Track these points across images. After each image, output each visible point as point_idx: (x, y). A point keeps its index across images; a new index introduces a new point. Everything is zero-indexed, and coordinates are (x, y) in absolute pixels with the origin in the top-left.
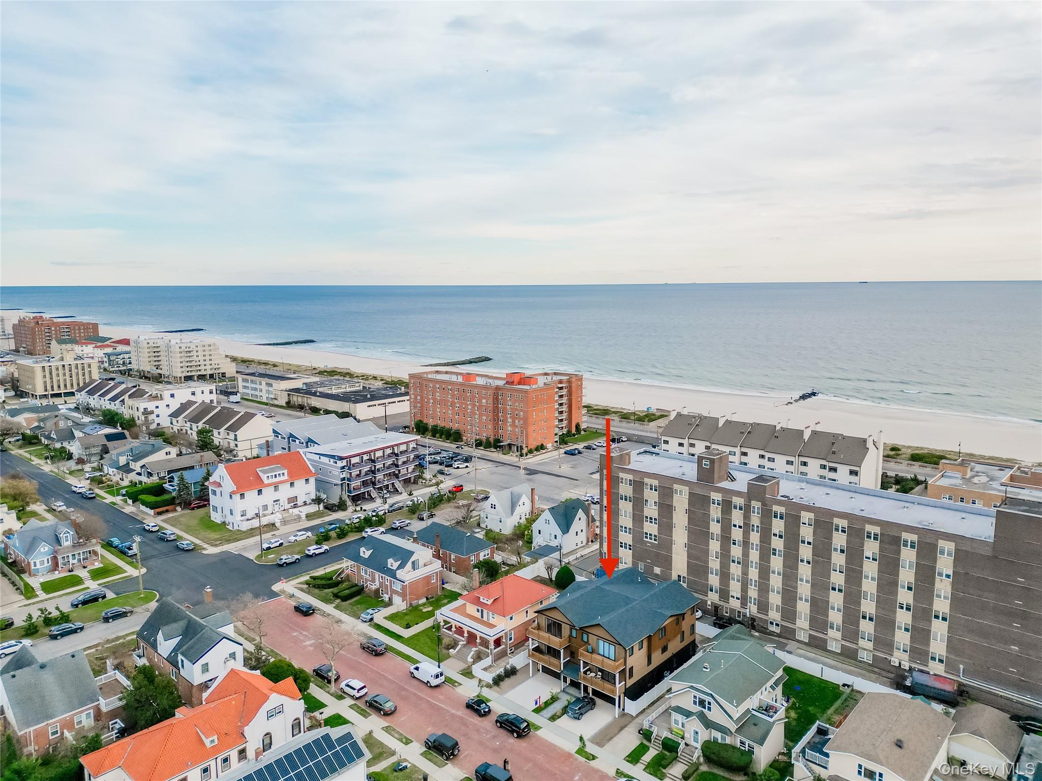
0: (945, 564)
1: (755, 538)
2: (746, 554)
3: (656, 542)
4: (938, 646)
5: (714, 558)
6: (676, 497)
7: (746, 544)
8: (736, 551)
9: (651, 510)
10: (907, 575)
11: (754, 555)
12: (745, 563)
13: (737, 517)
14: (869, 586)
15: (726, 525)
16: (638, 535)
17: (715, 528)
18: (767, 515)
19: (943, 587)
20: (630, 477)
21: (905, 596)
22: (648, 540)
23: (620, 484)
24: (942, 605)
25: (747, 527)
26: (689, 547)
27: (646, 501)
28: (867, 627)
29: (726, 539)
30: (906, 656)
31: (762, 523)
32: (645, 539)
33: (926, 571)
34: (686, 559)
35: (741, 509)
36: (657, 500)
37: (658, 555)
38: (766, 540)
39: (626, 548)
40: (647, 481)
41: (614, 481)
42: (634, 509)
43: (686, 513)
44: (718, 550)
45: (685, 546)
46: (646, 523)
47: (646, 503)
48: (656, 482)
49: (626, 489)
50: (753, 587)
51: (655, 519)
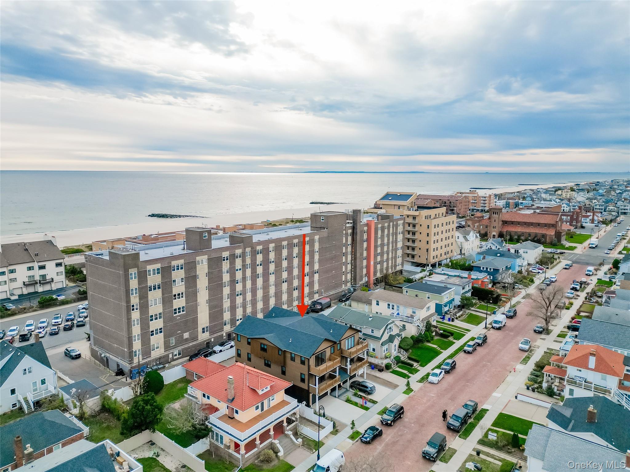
0: (317, 247)
1: (249, 272)
2: (244, 286)
4: (316, 287)
5: (227, 300)
6: (198, 267)
7: (244, 279)
8: (239, 287)
9: (179, 287)
10: (307, 259)
11: (249, 284)
12: (243, 293)
13: (238, 263)
14: (296, 272)
15: (232, 271)
16: (168, 314)
17: (226, 278)
18: (254, 253)
19: (317, 257)
20: (159, 266)
21: (307, 269)
22: (178, 314)
23: (148, 277)
24: (316, 267)
25: (244, 266)
26: (210, 301)
27: (174, 281)
28: (296, 294)
29: (233, 282)
30: (308, 298)
31: (252, 261)
32: (174, 315)
33: (312, 253)
34: (208, 312)
35: (240, 257)
36: (183, 276)
37: (186, 322)
38: (254, 271)
39: (157, 333)
40: (174, 263)
41: (142, 276)
42: (163, 294)
43: (207, 276)
44: (229, 292)
45: (207, 303)
46: (175, 300)
47: (174, 283)
48: (181, 262)
49: (154, 279)
50: (249, 306)
51: (182, 293)
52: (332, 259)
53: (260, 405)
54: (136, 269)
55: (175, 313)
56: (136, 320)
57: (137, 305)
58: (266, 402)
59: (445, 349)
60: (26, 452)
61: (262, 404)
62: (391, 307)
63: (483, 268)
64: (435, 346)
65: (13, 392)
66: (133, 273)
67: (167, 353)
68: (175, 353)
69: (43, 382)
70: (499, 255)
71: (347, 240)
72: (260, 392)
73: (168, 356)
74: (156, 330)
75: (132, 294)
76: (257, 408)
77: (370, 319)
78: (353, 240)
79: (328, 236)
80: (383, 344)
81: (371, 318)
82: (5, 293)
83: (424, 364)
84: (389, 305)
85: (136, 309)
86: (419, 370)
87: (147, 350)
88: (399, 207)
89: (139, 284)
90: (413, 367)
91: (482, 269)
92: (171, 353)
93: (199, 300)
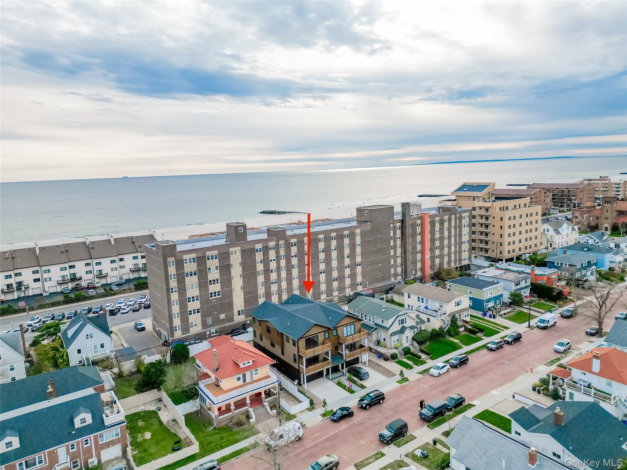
0: (358, 240)
1: (283, 263)
2: (279, 275)
3: (220, 296)
4: (359, 279)
5: (261, 287)
6: (232, 257)
7: (279, 269)
8: (273, 276)
9: (214, 274)
10: (347, 251)
11: (284, 274)
12: (279, 281)
13: (272, 255)
14: (334, 264)
15: (266, 261)
16: (205, 297)
17: (260, 267)
18: (288, 246)
19: (358, 250)
20: (194, 255)
21: (347, 262)
22: (213, 297)
23: (185, 264)
24: (359, 259)
25: (278, 258)
26: (244, 288)
27: (210, 269)
28: (335, 284)
29: (267, 271)
30: (350, 289)
31: (286, 252)
32: (210, 298)
33: (353, 246)
34: (243, 297)
35: (273, 249)
36: (218, 265)
37: (222, 305)
38: (288, 262)
39: (194, 313)
40: (208, 253)
41: (180, 264)
42: (199, 280)
43: (240, 265)
44: (263, 280)
45: (242, 289)
46: (211, 285)
47: (209, 271)
48: (215, 252)
49: (190, 267)
50: (284, 293)
51: (217, 280)
52: (378, 251)
53: (241, 376)
54: (174, 257)
55: (211, 297)
56: (175, 300)
57: (175, 288)
58: (248, 374)
59: (468, 345)
60: (48, 391)
61: (244, 375)
62: (421, 300)
63: (558, 264)
64: (457, 341)
65: (79, 351)
66: (171, 261)
67: (204, 331)
68: (212, 331)
69: (102, 346)
70: (586, 249)
71: (395, 233)
72: (242, 366)
73: (206, 332)
74: (193, 310)
75: (171, 279)
76: (239, 379)
77: (383, 310)
78: (403, 233)
79: (372, 230)
80: (392, 334)
81: (384, 308)
82: (116, 277)
83: (434, 358)
84: (419, 298)
85: (175, 292)
86: (427, 363)
87: (186, 327)
88: (474, 198)
89: (177, 271)
90: (421, 359)
91: (556, 264)
92: (208, 331)
93: (233, 286)
